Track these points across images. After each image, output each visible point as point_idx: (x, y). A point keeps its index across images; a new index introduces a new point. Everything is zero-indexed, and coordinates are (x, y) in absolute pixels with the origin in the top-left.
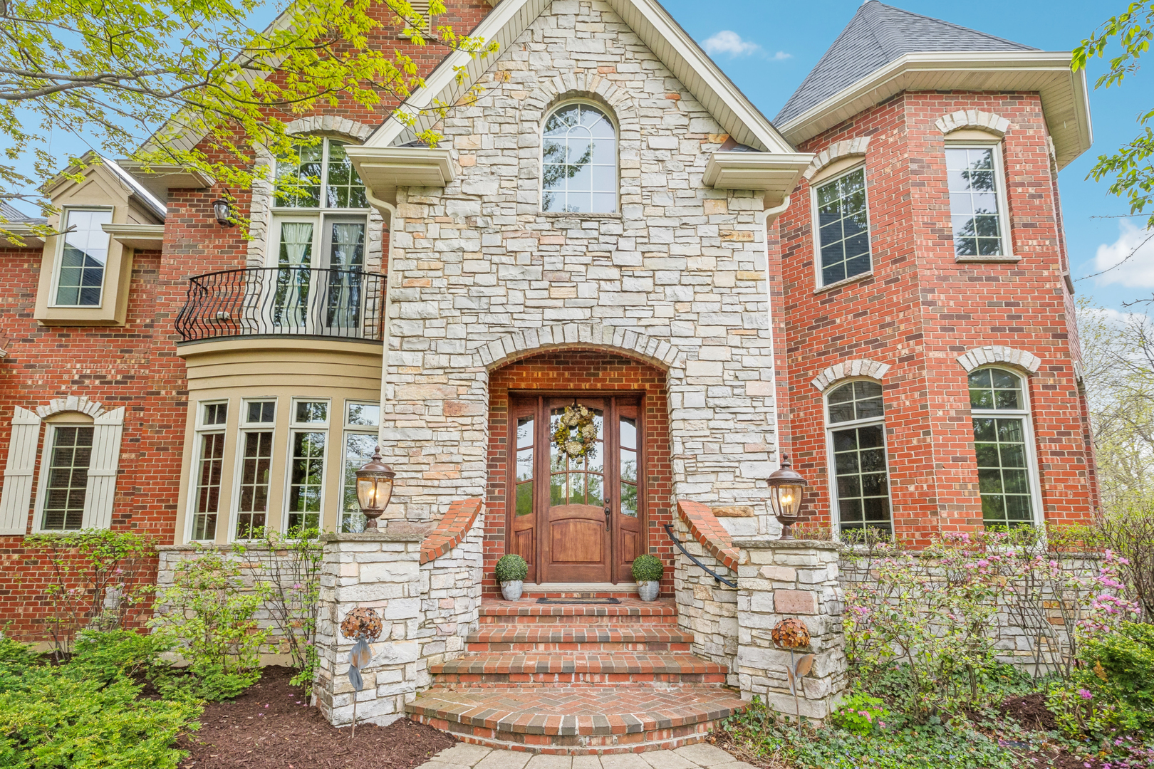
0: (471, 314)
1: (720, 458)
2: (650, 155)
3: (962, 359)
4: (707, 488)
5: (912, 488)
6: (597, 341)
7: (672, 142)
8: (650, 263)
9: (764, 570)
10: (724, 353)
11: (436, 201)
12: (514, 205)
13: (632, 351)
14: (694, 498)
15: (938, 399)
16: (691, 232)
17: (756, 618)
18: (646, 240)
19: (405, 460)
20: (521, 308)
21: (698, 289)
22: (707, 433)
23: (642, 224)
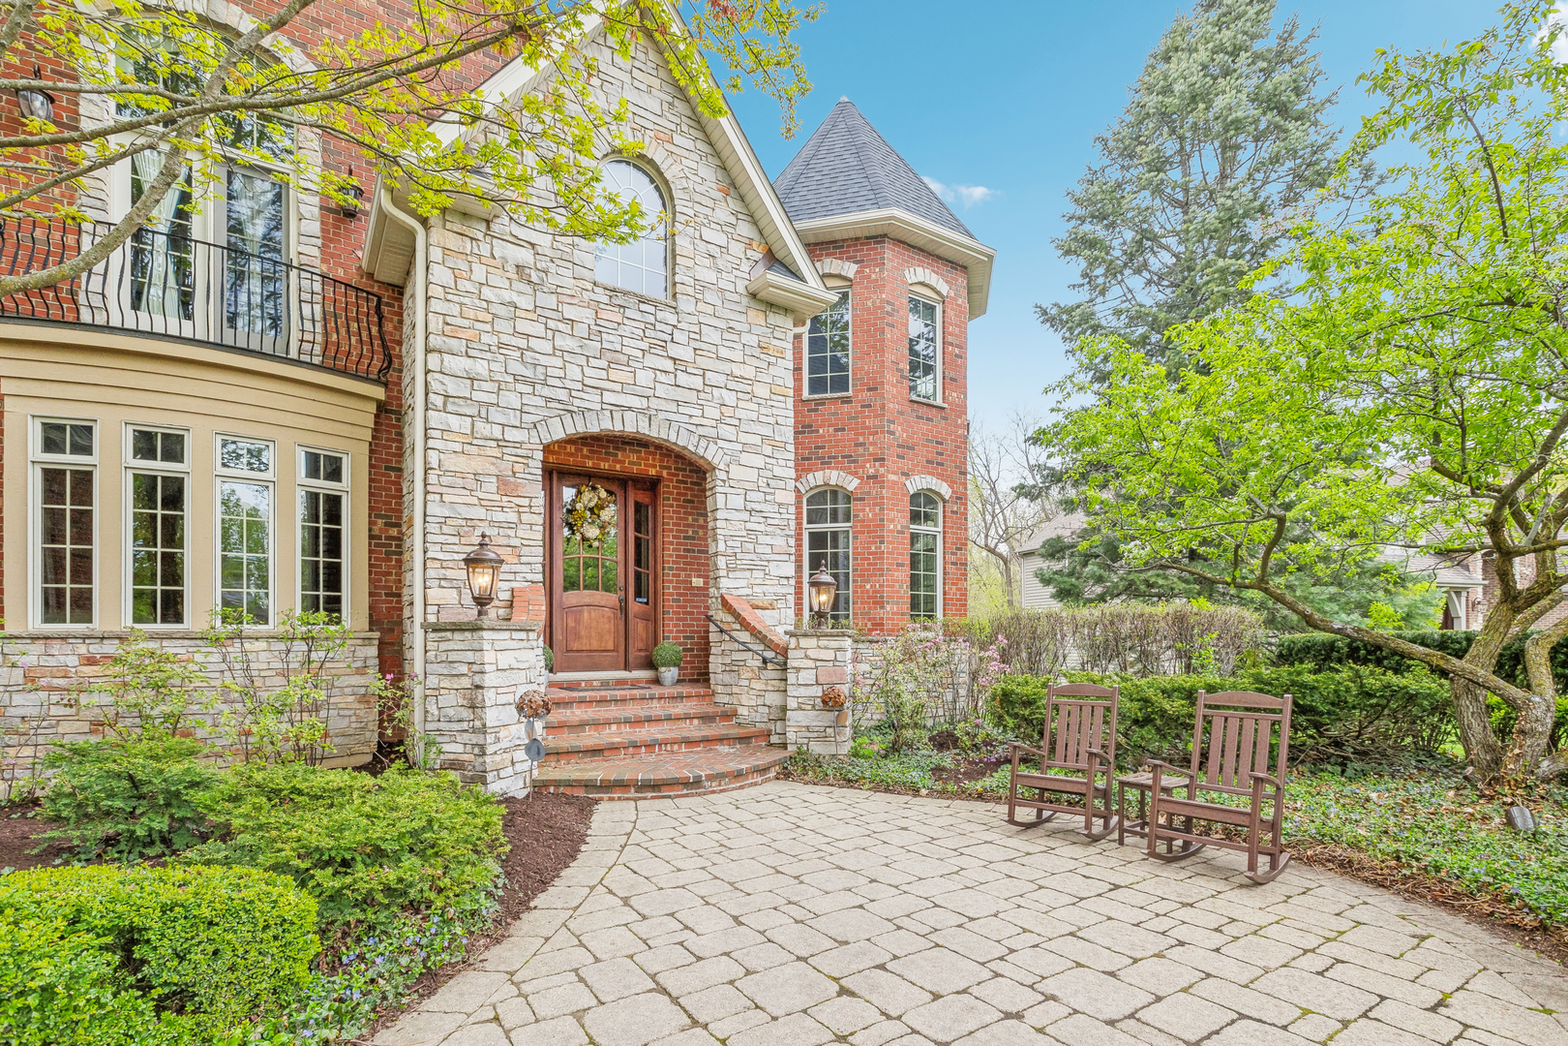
0: (525, 383)
1: (754, 557)
2: (702, 246)
3: (908, 483)
4: (743, 583)
5: (868, 587)
6: (654, 434)
7: (722, 240)
8: (702, 362)
9: (809, 653)
10: (759, 461)
11: (480, 236)
12: (570, 265)
13: (685, 448)
14: (734, 592)
15: (892, 514)
16: (735, 338)
17: (802, 688)
18: (697, 337)
19: (456, 540)
20: (579, 386)
21: (740, 395)
22: (744, 533)
23: (694, 320)
